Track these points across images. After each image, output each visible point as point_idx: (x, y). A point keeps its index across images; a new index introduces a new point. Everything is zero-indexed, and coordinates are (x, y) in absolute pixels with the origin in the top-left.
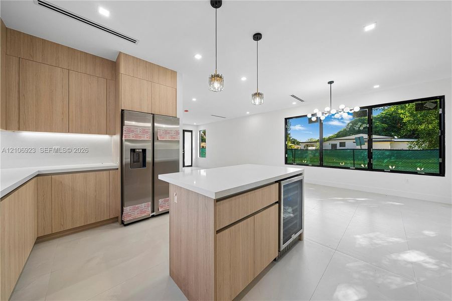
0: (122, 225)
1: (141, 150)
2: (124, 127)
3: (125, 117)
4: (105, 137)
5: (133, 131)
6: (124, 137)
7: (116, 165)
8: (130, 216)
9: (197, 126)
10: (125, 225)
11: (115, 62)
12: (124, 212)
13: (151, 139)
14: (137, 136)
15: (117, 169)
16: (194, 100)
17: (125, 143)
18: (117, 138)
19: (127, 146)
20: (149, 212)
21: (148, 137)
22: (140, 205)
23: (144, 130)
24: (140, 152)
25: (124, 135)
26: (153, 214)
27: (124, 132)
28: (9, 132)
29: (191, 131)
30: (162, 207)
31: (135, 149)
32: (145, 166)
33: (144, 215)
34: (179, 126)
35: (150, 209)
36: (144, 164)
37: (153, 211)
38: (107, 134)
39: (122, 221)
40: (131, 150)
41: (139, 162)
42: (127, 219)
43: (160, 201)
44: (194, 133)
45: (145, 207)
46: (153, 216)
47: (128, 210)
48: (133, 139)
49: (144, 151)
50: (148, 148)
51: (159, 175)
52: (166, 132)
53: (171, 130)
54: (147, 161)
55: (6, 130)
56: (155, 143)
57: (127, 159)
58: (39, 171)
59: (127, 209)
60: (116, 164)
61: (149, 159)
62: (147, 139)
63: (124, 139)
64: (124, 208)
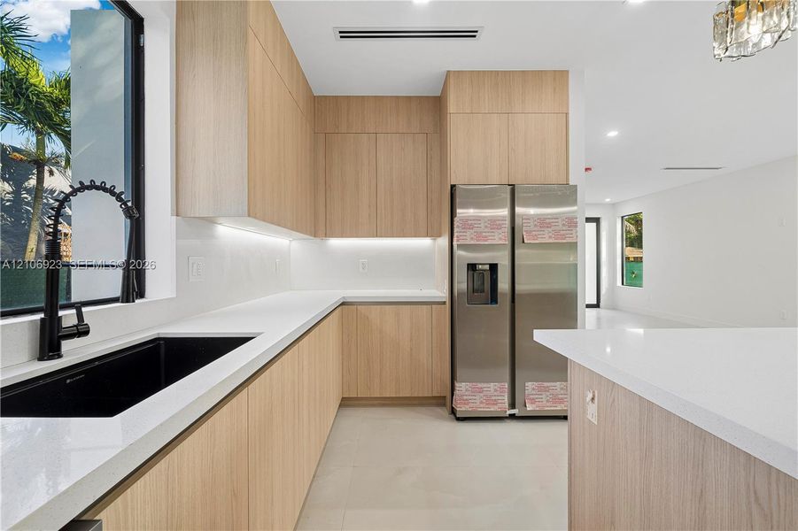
0: (452, 416)
1: (487, 267)
2: (456, 219)
3: (458, 200)
4: (424, 243)
5: (471, 227)
6: (455, 239)
7: (441, 295)
8: (466, 402)
9: (613, 204)
10: (459, 419)
11: (439, 97)
12: (456, 392)
13: (508, 242)
14: (479, 235)
15: (444, 303)
16: (613, 134)
17: (458, 253)
18: (443, 241)
19: (460, 257)
20: (503, 405)
21: (502, 237)
22: (485, 385)
23: (494, 223)
24: (485, 270)
25: (455, 235)
26: (512, 412)
27: (455, 230)
28: (318, 240)
29: (597, 220)
30: (533, 401)
31: (475, 265)
32: (496, 303)
33: (493, 410)
34: (575, 208)
35: (506, 399)
36: (494, 298)
37: (513, 406)
38: (427, 236)
39: (453, 408)
40: (468, 265)
41: (483, 291)
42: (462, 409)
43: (529, 385)
44: (604, 224)
45: (496, 390)
46: (512, 417)
47: (464, 389)
48: (472, 242)
49: (494, 268)
50: (503, 263)
51: (535, 331)
52: (543, 222)
53: (555, 217)
54: (499, 290)
55: (315, 236)
56: (516, 252)
57: (462, 284)
58: (344, 297)
59: (461, 387)
60: (440, 292)
61: (504, 285)
62: (501, 242)
63: (455, 243)
64: (457, 384)
